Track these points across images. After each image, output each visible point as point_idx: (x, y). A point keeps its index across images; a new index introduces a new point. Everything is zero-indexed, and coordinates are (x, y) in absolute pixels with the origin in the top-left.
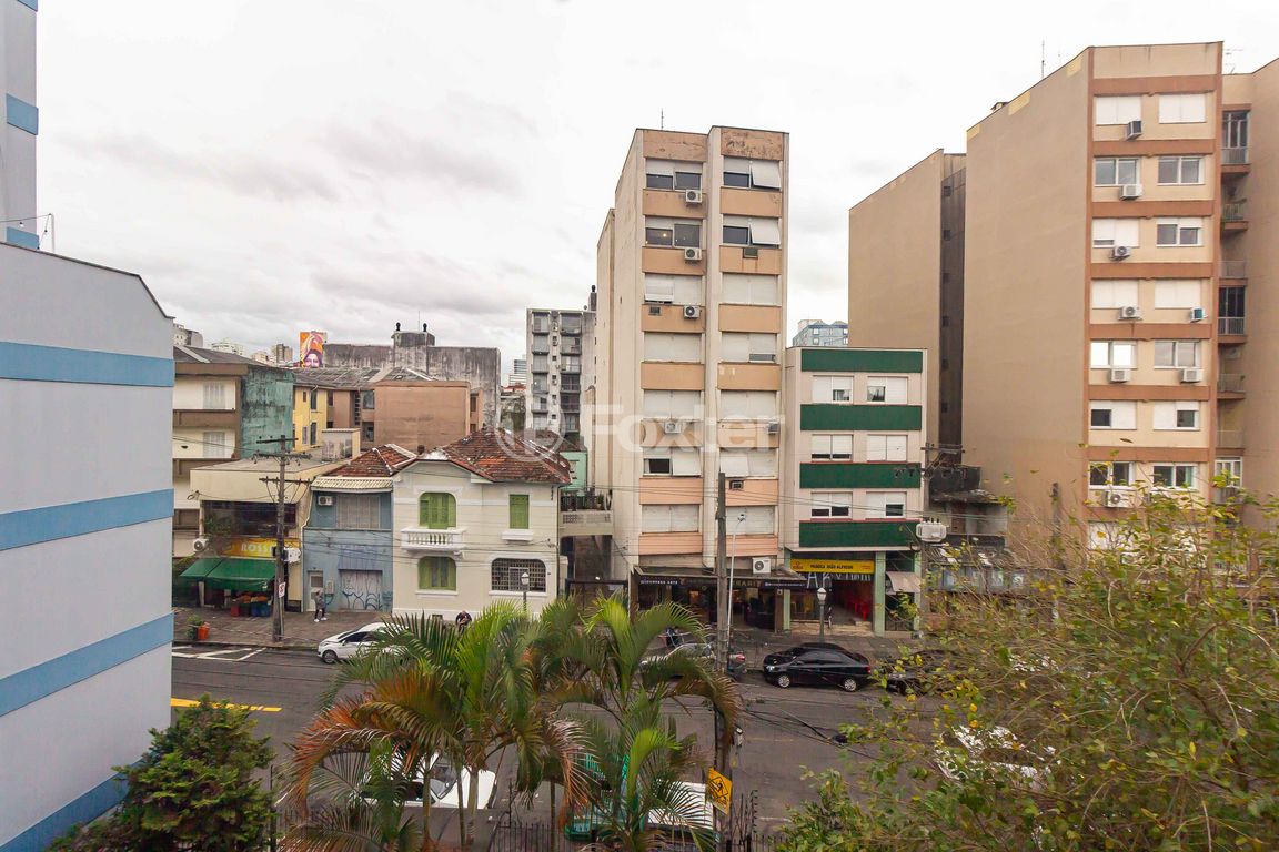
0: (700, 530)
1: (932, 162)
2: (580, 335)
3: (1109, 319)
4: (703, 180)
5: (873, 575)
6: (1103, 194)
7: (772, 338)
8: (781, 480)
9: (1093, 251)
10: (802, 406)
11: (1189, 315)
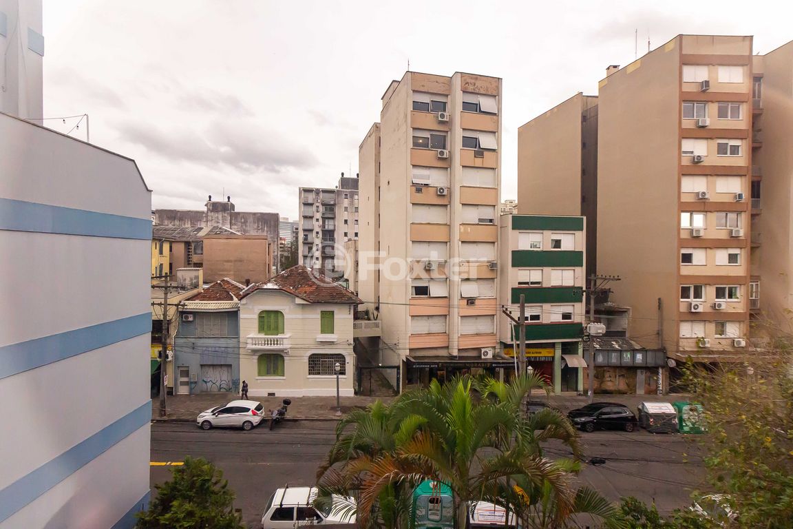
0: (447, 332)
1: (575, 100)
2: (334, 205)
3: (690, 199)
4: (448, 107)
5: (553, 358)
6: (688, 123)
7: (492, 209)
8: (498, 299)
9: (683, 158)
10: (513, 251)
11: (735, 197)
